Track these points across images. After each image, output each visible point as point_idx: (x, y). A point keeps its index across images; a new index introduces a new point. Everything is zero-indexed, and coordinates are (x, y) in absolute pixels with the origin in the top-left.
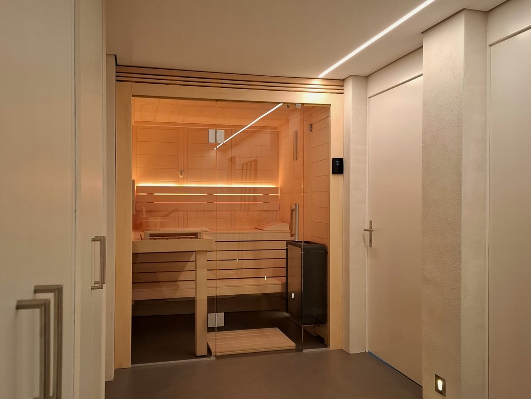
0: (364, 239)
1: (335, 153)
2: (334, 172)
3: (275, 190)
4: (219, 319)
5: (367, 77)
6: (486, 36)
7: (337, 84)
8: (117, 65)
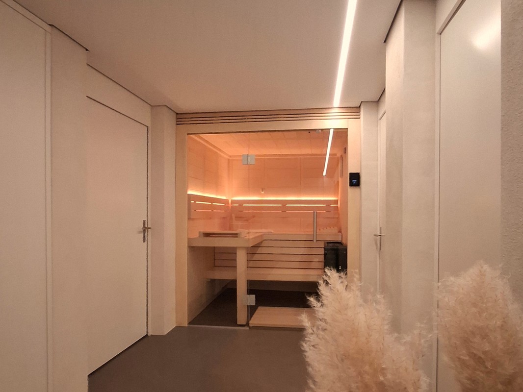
1: (352, 169)
2: (351, 184)
3: (336, 202)
4: (252, 299)
5: (377, 102)
6: (434, 25)
7: (355, 110)
8: (177, 114)
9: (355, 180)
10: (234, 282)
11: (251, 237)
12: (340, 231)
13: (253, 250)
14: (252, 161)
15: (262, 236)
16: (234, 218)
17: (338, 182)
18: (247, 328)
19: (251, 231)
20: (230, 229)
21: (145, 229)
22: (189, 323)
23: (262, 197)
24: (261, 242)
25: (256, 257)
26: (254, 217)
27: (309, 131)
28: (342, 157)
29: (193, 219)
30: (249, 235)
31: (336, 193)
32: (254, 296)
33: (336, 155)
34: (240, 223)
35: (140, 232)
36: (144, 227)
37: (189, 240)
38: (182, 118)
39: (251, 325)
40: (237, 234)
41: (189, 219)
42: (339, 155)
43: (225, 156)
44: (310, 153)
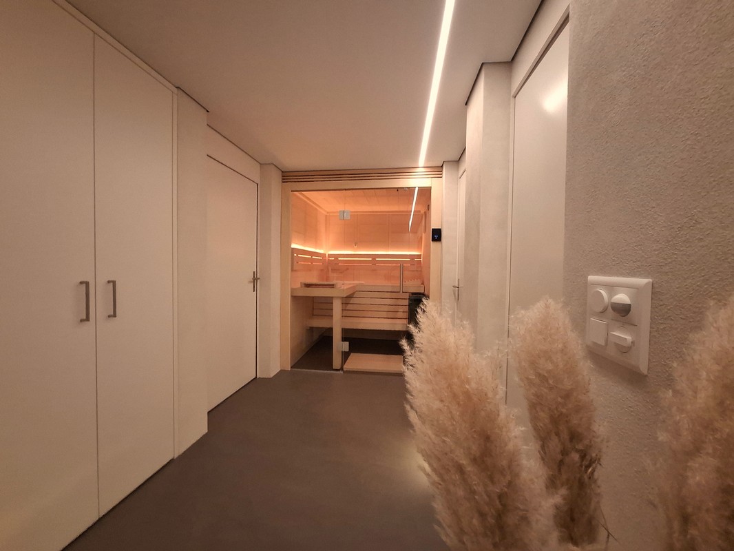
0: (454, 294)
1: (434, 225)
2: (434, 240)
3: (419, 256)
4: (346, 346)
5: (458, 161)
6: (509, 88)
7: (437, 170)
8: (283, 172)
9: (437, 235)
10: (331, 330)
11: (345, 288)
12: (423, 284)
13: (347, 300)
14: (347, 217)
15: (354, 287)
16: (330, 270)
17: (421, 238)
18: (341, 372)
19: (345, 282)
20: (327, 280)
21: (255, 280)
22: (291, 367)
23: (355, 251)
24: (354, 293)
25: (349, 307)
26: (347, 269)
27: (398, 189)
28: (425, 213)
29: (296, 271)
30: (344, 285)
31: (419, 248)
32: (348, 343)
33: (420, 211)
34: (335, 275)
35: (250, 282)
36: (254, 277)
37: (293, 290)
38: (288, 176)
39: (345, 369)
40: (333, 285)
41: (292, 270)
42: (422, 212)
43: (323, 212)
44: (397, 210)
